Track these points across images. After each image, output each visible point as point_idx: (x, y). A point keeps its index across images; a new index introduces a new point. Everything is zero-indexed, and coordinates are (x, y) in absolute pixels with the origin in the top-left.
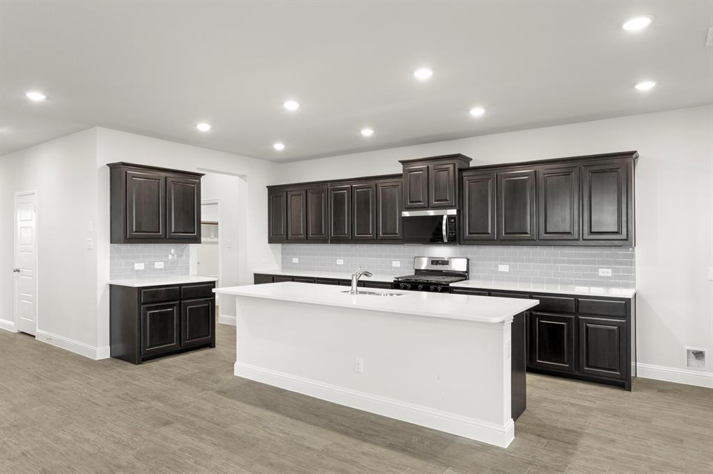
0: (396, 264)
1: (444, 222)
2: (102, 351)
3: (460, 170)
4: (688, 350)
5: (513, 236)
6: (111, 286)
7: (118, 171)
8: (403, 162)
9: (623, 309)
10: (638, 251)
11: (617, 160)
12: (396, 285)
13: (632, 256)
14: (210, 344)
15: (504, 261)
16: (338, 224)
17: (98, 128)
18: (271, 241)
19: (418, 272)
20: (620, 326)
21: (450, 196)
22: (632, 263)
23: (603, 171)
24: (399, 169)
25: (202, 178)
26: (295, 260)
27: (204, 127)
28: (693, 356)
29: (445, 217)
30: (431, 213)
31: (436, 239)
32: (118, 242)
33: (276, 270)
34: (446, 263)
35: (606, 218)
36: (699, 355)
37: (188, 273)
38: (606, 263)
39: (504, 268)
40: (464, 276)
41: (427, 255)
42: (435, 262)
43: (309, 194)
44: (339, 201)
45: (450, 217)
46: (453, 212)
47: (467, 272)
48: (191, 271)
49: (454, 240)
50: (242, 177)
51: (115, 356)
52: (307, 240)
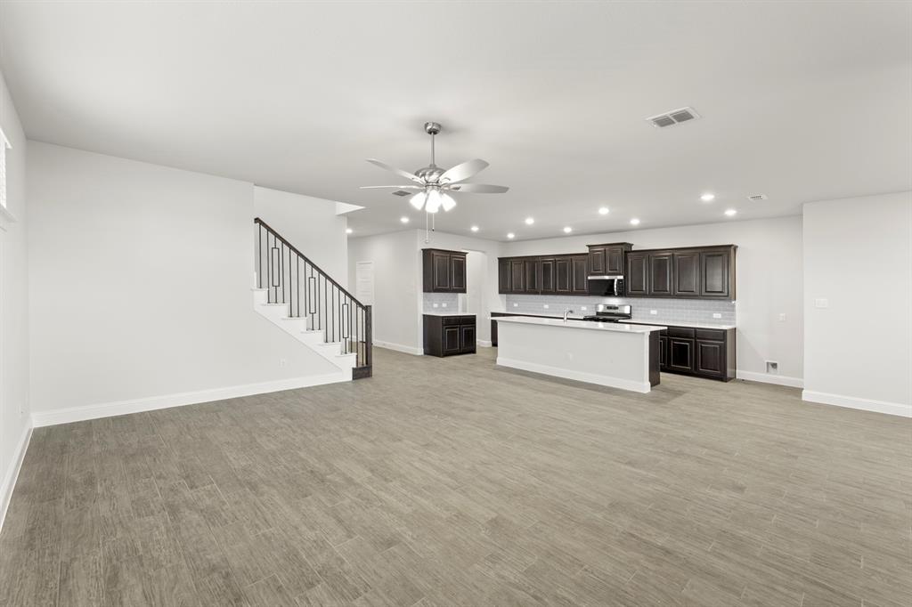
0: (584, 308)
1: (615, 283)
2: (420, 351)
3: (625, 252)
4: (768, 363)
5: (659, 292)
6: (424, 315)
7: (427, 253)
8: (589, 246)
9: (722, 335)
10: (737, 303)
11: (722, 249)
12: (584, 319)
13: (734, 306)
14: (473, 351)
15: (654, 308)
16: (546, 282)
17: (419, 230)
18: (500, 292)
19: (598, 313)
20: (720, 345)
21: (619, 266)
22: (734, 311)
23: (714, 256)
24: (586, 250)
25: (467, 255)
26: (516, 305)
27: (475, 229)
28: (770, 366)
29: (616, 281)
30: (607, 277)
31: (610, 293)
32: (429, 291)
33: (503, 311)
34: (616, 308)
35: (716, 283)
36: (774, 365)
37: (457, 310)
38: (718, 310)
39: (654, 312)
40: (628, 316)
41: (603, 304)
42: (609, 308)
43: (527, 264)
44: (546, 268)
45: (619, 280)
46: (621, 277)
47: (630, 314)
48: (460, 309)
49: (622, 294)
50: (484, 252)
51: (425, 353)
52: (525, 292)
